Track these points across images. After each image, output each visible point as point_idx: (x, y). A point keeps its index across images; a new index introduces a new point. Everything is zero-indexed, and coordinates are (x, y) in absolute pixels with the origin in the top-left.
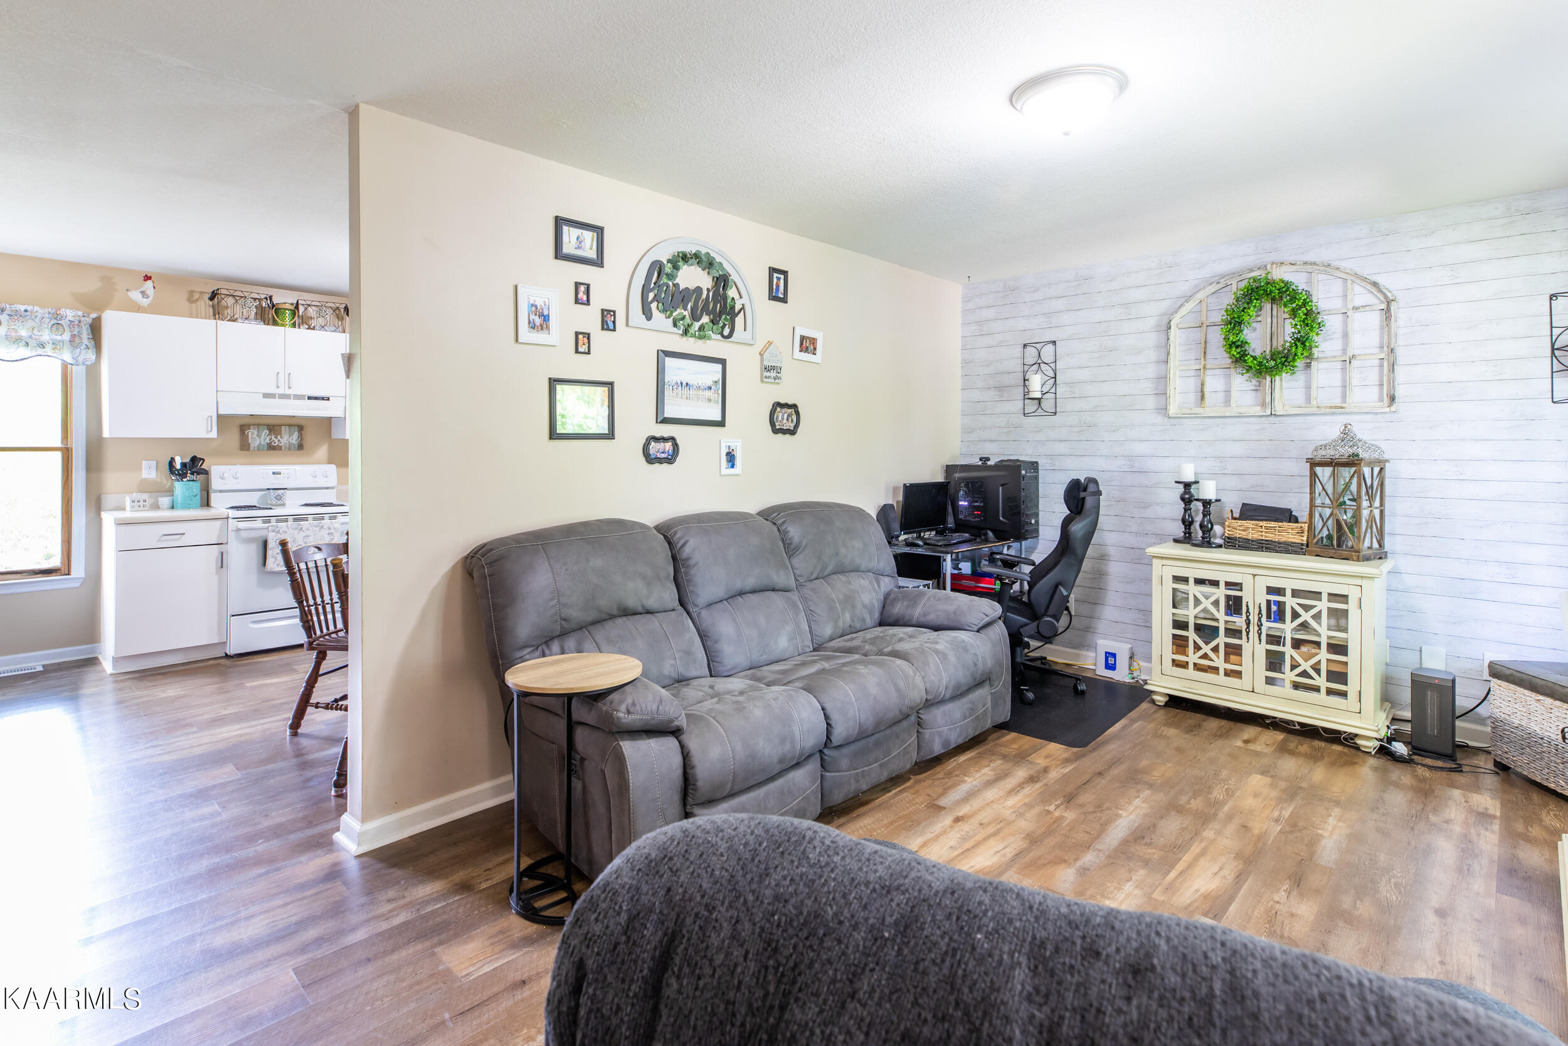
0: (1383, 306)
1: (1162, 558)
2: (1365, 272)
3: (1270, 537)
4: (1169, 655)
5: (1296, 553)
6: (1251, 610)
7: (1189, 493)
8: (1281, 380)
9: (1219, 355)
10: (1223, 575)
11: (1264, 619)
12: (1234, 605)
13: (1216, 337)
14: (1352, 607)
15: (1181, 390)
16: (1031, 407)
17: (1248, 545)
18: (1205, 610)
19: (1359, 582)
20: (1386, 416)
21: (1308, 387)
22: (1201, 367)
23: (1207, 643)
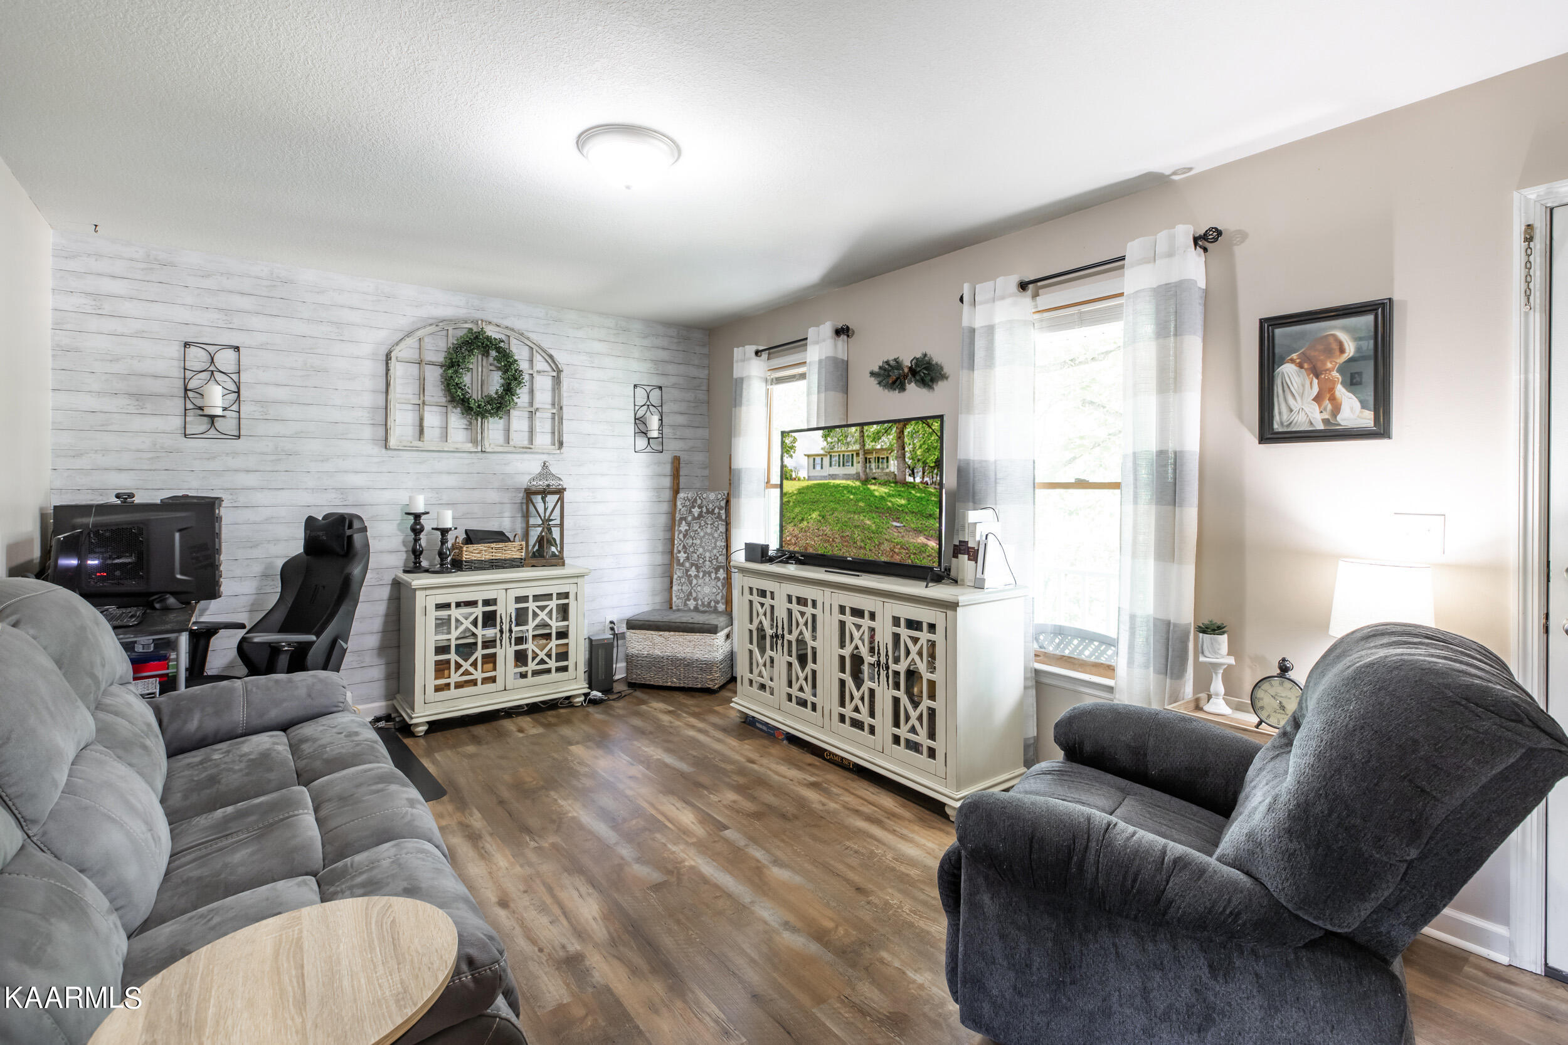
0: (555, 374)
1: (426, 589)
2: (544, 345)
3: (499, 556)
4: (432, 682)
5: (518, 567)
6: (504, 621)
7: (420, 523)
8: (488, 422)
9: (435, 391)
10: (479, 595)
11: (513, 625)
12: (490, 619)
13: (433, 375)
14: (571, 601)
15: (402, 420)
16: (197, 425)
17: (481, 566)
18: (467, 629)
19: (575, 580)
20: (556, 456)
21: (507, 430)
22: (420, 402)
23: (466, 660)
